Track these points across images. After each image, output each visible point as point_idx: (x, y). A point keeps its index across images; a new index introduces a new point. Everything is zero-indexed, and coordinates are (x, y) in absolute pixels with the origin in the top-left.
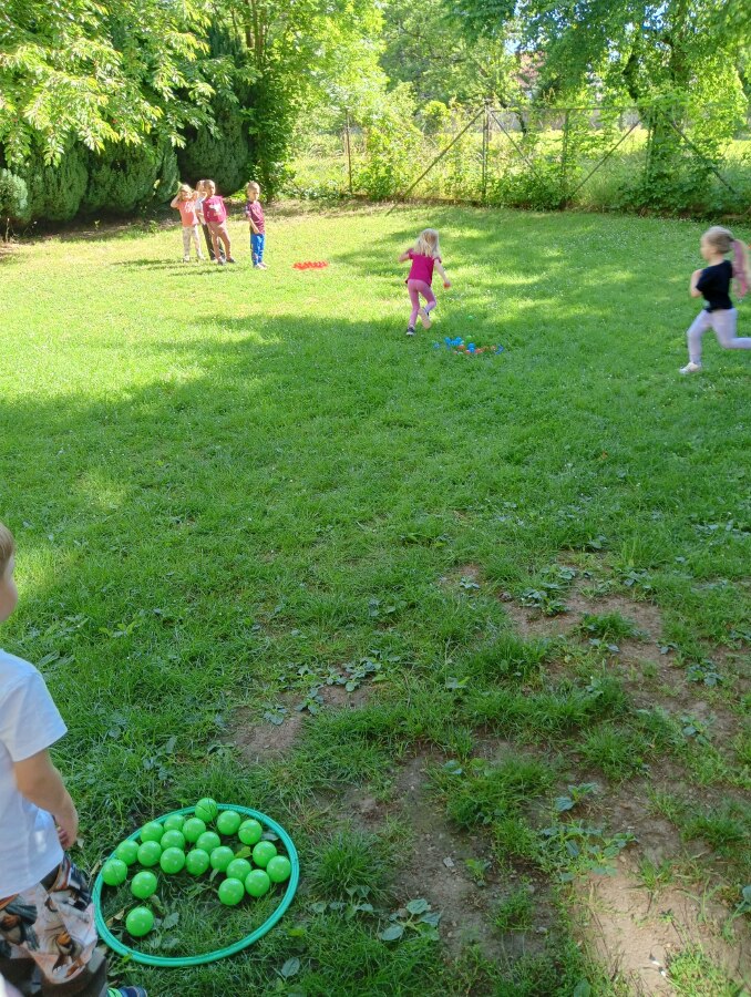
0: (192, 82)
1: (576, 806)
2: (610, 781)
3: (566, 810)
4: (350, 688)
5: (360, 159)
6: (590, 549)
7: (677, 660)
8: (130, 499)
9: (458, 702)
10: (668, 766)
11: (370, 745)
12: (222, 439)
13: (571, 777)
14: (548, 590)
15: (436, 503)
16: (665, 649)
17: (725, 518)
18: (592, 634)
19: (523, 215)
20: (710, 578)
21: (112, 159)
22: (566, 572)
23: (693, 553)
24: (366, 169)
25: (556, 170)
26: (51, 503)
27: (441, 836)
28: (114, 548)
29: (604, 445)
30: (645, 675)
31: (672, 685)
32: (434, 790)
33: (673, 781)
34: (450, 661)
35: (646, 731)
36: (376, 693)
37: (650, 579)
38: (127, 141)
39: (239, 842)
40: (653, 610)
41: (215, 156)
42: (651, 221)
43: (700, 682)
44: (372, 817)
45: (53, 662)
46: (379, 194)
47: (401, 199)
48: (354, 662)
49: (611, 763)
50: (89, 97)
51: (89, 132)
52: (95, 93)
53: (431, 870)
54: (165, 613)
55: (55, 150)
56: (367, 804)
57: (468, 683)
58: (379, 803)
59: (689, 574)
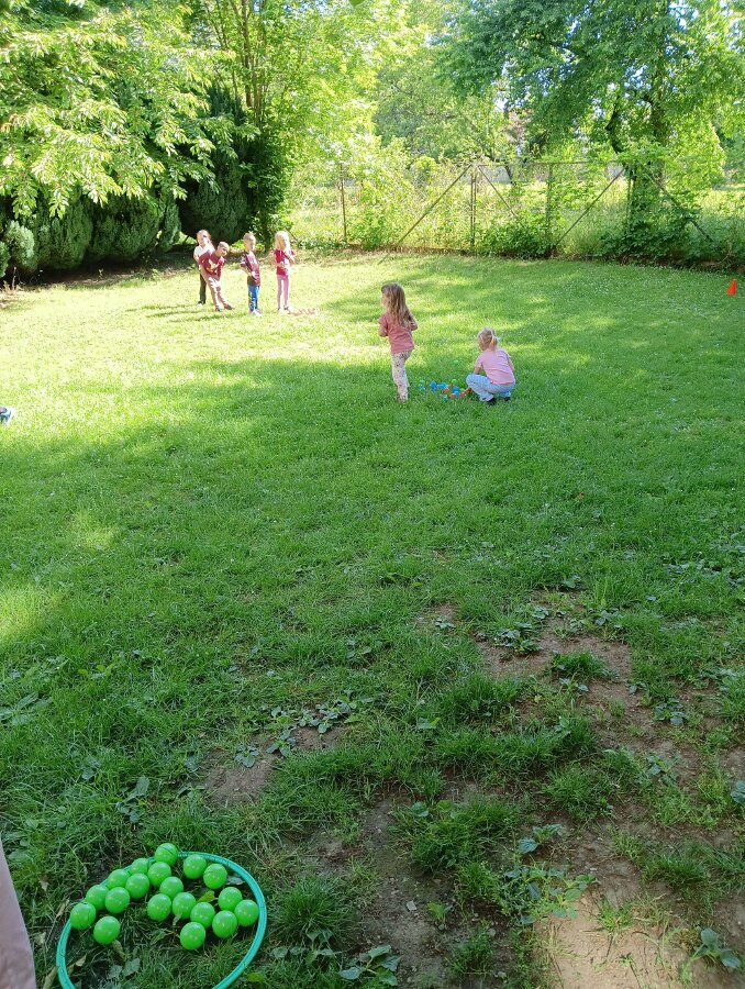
0: (194, 138)
1: (539, 848)
2: (574, 822)
3: (530, 852)
4: (322, 730)
5: (353, 210)
6: (564, 589)
7: (645, 699)
8: (116, 540)
9: (428, 743)
10: (632, 807)
11: (339, 787)
12: (210, 481)
13: (536, 818)
14: (521, 629)
15: (416, 542)
16: (633, 689)
17: (697, 557)
18: (563, 674)
19: (509, 263)
20: (679, 617)
21: (116, 211)
22: (539, 611)
23: (663, 592)
24: (359, 221)
25: (541, 221)
26: (39, 545)
27: (405, 880)
28: (99, 590)
29: (581, 485)
30: (613, 715)
31: (639, 724)
32: (400, 834)
33: (638, 822)
34: (423, 702)
35: (611, 771)
36: (348, 734)
37: (621, 618)
38: (129, 195)
39: (204, 886)
40: (622, 649)
41: (216, 209)
42: (632, 268)
43: (667, 721)
44: (338, 860)
45: (31, 704)
46: (372, 244)
47: (395, 249)
48: (327, 704)
49: (576, 804)
50: (93, 153)
51: (94, 186)
52: (100, 149)
53: (393, 913)
54: (144, 654)
55: (60, 203)
56: (333, 848)
57: (439, 725)
58: (345, 846)
59: (659, 613)
